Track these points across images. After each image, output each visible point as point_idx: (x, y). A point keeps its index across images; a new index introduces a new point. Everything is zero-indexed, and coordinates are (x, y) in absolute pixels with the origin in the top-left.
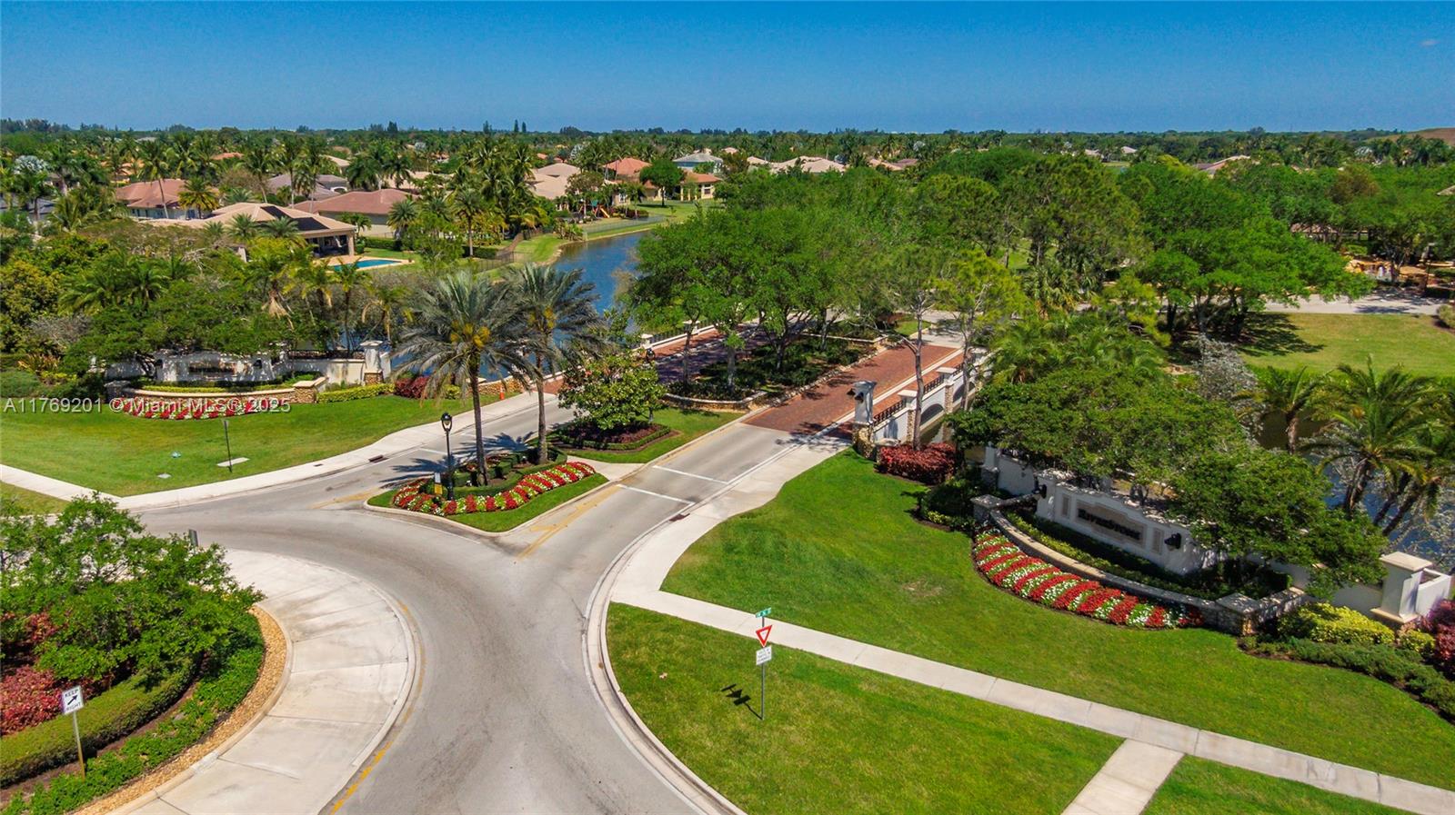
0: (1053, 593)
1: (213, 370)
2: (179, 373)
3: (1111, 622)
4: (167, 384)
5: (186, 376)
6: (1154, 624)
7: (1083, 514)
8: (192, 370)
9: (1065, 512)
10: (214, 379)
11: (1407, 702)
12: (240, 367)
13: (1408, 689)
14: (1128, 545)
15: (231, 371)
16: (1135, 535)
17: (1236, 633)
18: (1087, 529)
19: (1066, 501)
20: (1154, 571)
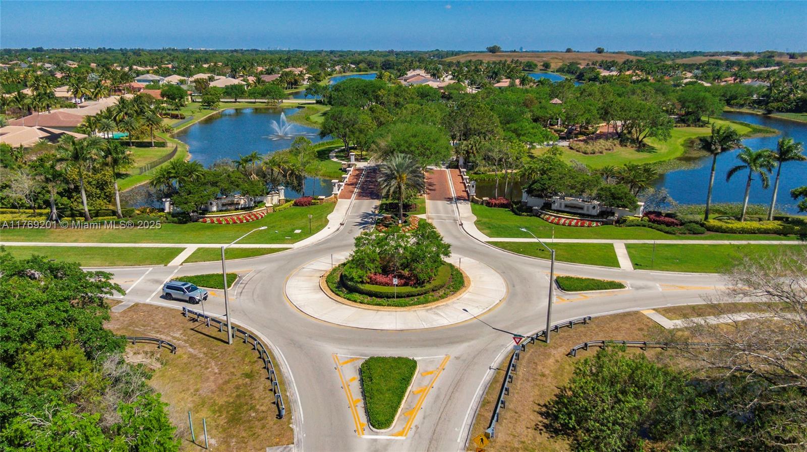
0: (573, 223)
1: (232, 204)
2: (218, 207)
3: (589, 227)
4: (214, 212)
5: (220, 208)
6: (597, 225)
7: (566, 206)
8: (223, 205)
9: (560, 207)
10: (233, 207)
11: (650, 229)
12: (242, 202)
13: (649, 227)
14: (580, 211)
15: (239, 204)
16: (582, 208)
17: (612, 224)
18: (567, 210)
19: (561, 204)
20: (589, 216)
